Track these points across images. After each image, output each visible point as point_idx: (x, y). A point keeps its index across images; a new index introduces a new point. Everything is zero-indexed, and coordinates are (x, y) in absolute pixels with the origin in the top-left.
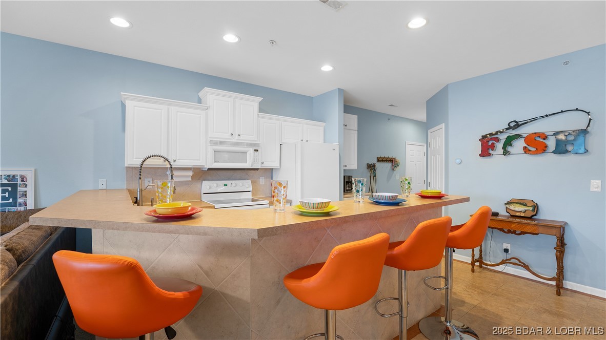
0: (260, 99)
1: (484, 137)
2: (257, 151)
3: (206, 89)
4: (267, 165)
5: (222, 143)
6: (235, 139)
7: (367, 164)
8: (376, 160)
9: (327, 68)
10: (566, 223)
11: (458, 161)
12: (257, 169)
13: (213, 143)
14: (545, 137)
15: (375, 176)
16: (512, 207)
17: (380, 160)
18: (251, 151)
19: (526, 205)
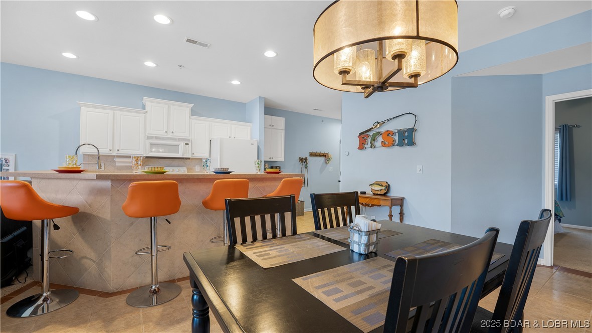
0: (192, 105)
1: (361, 134)
2: (188, 144)
3: (145, 98)
4: (197, 155)
5: (157, 138)
6: (170, 135)
7: (299, 158)
8: (308, 155)
9: (236, 82)
10: (404, 198)
11: (347, 153)
12: (189, 159)
13: (149, 137)
14: (394, 134)
15: (306, 168)
16: (373, 188)
17: (312, 155)
18: (182, 144)
19: (382, 186)
